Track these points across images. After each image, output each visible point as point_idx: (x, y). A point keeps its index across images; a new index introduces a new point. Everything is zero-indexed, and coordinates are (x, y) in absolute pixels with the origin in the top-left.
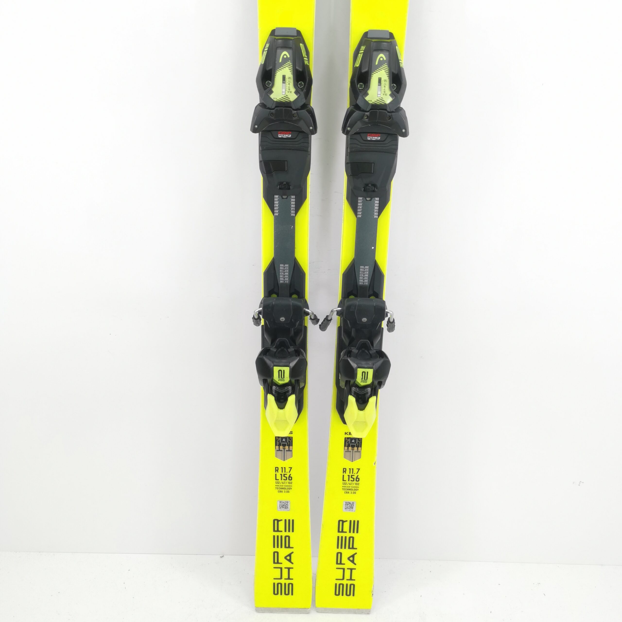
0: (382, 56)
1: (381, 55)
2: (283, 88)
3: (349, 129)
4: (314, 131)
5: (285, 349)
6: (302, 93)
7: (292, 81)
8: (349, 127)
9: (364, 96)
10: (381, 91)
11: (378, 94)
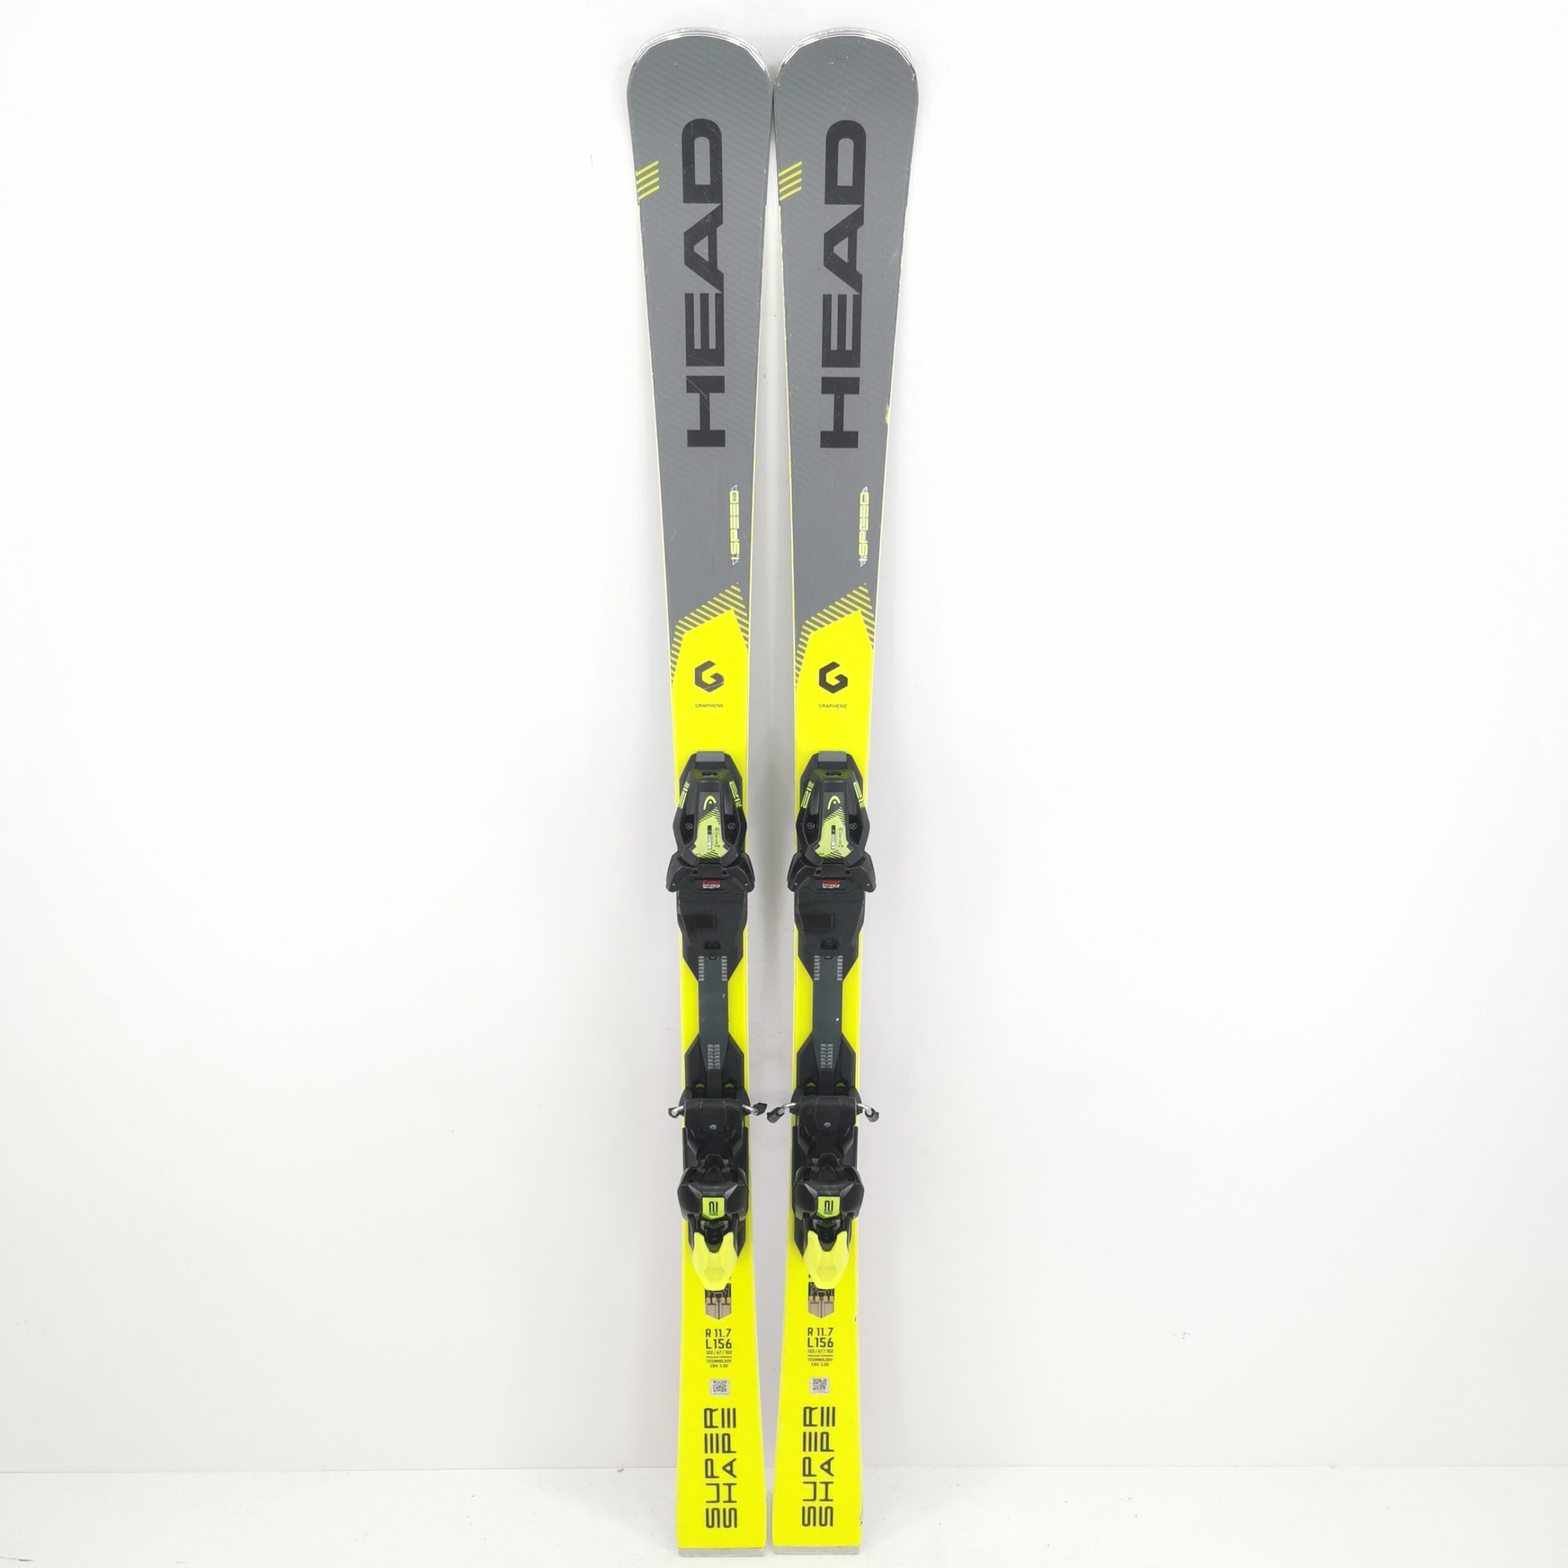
0: (835, 799)
1: (835, 797)
2: (708, 841)
3: (796, 884)
4: (751, 888)
5: (718, 1169)
6: (734, 847)
7: (720, 832)
8: (795, 882)
9: (813, 848)
10: (835, 841)
11: (832, 846)
